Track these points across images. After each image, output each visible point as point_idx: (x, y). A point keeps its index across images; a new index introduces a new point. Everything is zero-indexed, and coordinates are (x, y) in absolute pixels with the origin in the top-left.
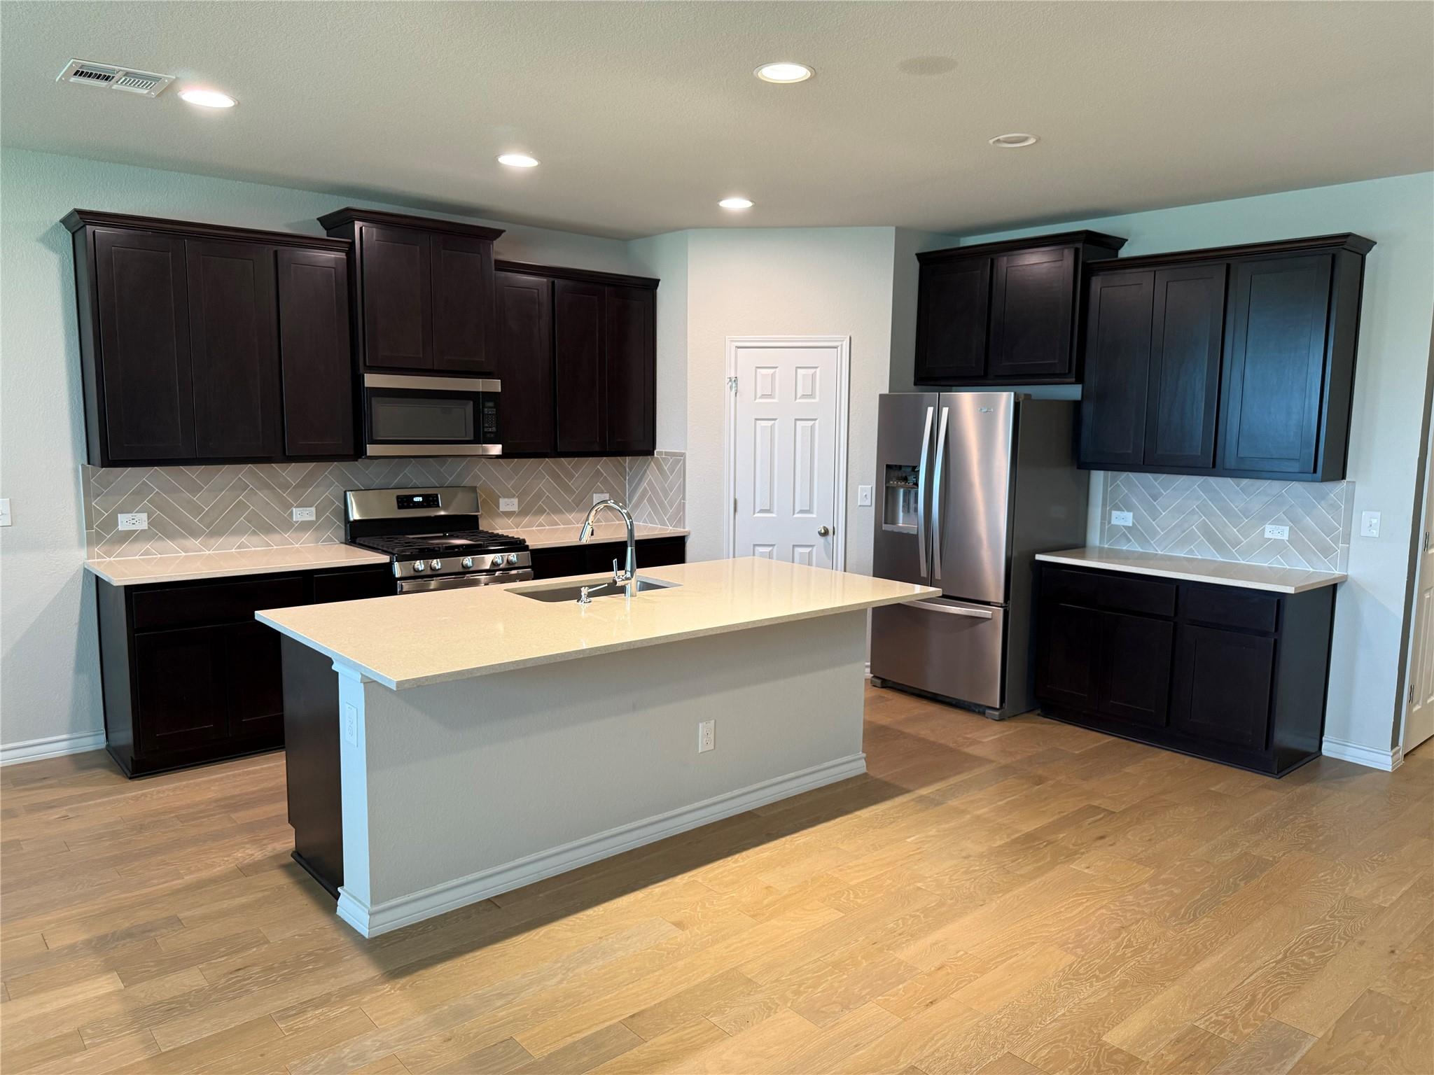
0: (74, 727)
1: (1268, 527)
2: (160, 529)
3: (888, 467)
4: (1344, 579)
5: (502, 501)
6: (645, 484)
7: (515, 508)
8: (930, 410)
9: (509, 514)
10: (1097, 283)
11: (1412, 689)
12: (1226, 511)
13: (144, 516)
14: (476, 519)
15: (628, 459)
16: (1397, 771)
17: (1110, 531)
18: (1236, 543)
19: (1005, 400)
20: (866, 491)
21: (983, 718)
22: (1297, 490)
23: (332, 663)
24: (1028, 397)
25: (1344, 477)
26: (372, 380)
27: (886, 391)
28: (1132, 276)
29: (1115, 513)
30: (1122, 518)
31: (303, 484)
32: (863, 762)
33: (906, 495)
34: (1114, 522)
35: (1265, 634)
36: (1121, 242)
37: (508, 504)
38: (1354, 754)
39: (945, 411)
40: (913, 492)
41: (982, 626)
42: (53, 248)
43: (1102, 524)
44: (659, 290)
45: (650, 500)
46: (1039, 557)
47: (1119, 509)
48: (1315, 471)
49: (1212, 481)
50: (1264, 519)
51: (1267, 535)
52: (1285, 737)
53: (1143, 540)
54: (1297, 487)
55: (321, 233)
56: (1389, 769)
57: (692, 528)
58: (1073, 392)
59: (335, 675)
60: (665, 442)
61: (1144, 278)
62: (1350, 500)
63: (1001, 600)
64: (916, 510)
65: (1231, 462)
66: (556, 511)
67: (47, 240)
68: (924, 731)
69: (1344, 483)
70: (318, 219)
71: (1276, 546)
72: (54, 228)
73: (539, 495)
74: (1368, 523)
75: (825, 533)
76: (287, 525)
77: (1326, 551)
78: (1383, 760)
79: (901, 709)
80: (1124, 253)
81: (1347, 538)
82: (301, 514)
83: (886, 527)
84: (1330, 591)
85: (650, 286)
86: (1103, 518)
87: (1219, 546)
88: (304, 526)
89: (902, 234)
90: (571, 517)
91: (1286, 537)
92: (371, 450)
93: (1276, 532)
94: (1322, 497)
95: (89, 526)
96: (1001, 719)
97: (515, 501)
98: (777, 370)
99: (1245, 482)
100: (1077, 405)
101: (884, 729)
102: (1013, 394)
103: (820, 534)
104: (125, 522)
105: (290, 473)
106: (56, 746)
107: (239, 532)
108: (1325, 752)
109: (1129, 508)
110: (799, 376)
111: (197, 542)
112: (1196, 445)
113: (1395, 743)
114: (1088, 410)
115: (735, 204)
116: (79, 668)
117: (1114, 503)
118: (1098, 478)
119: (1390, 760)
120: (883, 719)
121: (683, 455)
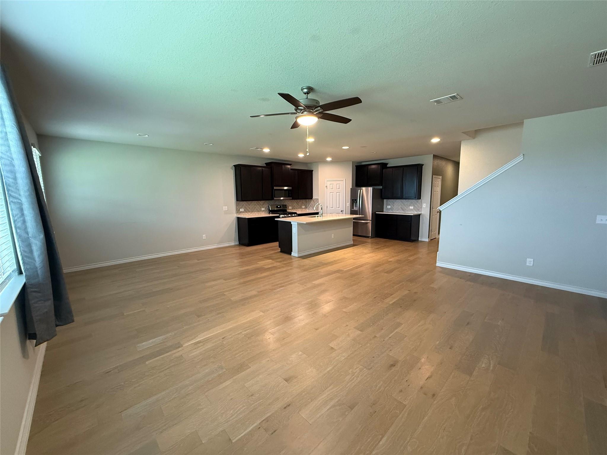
0: (235, 241)
1: (410, 207)
2: (246, 211)
3: (353, 200)
4: (421, 214)
5: (289, 207)
6: (311, 204)
7: (291, 208)
8: (359, 190)
9: (290, 209)
10: (384, 170)
11: (431, 230)
12: (404, 205)
13: (243, 209)
14: (286, 210)
15: (307, 200)
16: (429, 242)
17: (387, 209)
18: (406, 210)
19: (370, 189)
20: (349, 204)
21: (368, 238)
22: (414, 201)
23: (291, 223)
24: (374, 188)
25: (420, 199)
26: (275, 188)
27: (351, 188)
28: (388, 169)
29: (388, 206)
30: (389, 207)
31: (263, 204)
32: (353, 242)
33: (355, 204)
34: (388, 207)
35: (409, 221)
36: (387, 164)
37: (290, 208)
38: (423, 240)
39: (362, 190)
40: (356, 203)
41: (368, 224)
42: (232, 169)
43: (386, 208)
44: (313, 172)
45: (312, 207)
46: (377, 213)
47: (388, 205)
48: (416, 198)
49: (402, 200)
50: (410, 206)
51: (410, 208)
52: (413, 238)
53: (392, 210)
54: (414, 200)
55: (265, 165)
56: (428, 241)
57: (320, 210)
58: (381, 187)
59: (292, 224)
60: (314, 197)
61: (391, 169)
62: (421, 202)
63: (371, 219)
64: (357, 206)
65: (404, 197)
66: (297, 209)
67: (232, 168)
68: (360, 240)
69: (420, 200)
70: (265, 163)
71: (411, 210)
72: (232, 166)
73: (294, 206)
74: (424, 205)
75: (342, 211)
76: (261, 211)
77: (419, 210)
78: (427, 240)
79: (356, 238)
80: (388, 166)
81: (421, 208)
82: (263, 209)
83: (352, 209)
84: (419, 215)
85: (311, 171)
86: (386, 207)
87: (403, 210)
88: (263, 211)
89: (353, 162)
90: (299, 210)
91: (413, 208)
92: (275, 199)
93: (412, 208)
94: (418, 202)
95: (237, 211)
96: (371, 238)
97: (291, 207)
98: (333, 185)
99: (407, 200)
100: (381, 189)
101: (354, 240)
102: (372, 188)
103: (341, 211)
104: (241, 210)
105: (261, 202)
106: (233, 244)
107: (255, 212)
108: (419, 240)
109: (390, 205)
110: (337, 186)
111: (250, 213)
112: (399, 195)
113: (429, 237)
114: (383, 190)
115: (329, 159)
116: (235, 232)
117: (387, 205)
118: (385, 200)
119: (428, 240)
120: (354, 239)
121: (318, 199)
